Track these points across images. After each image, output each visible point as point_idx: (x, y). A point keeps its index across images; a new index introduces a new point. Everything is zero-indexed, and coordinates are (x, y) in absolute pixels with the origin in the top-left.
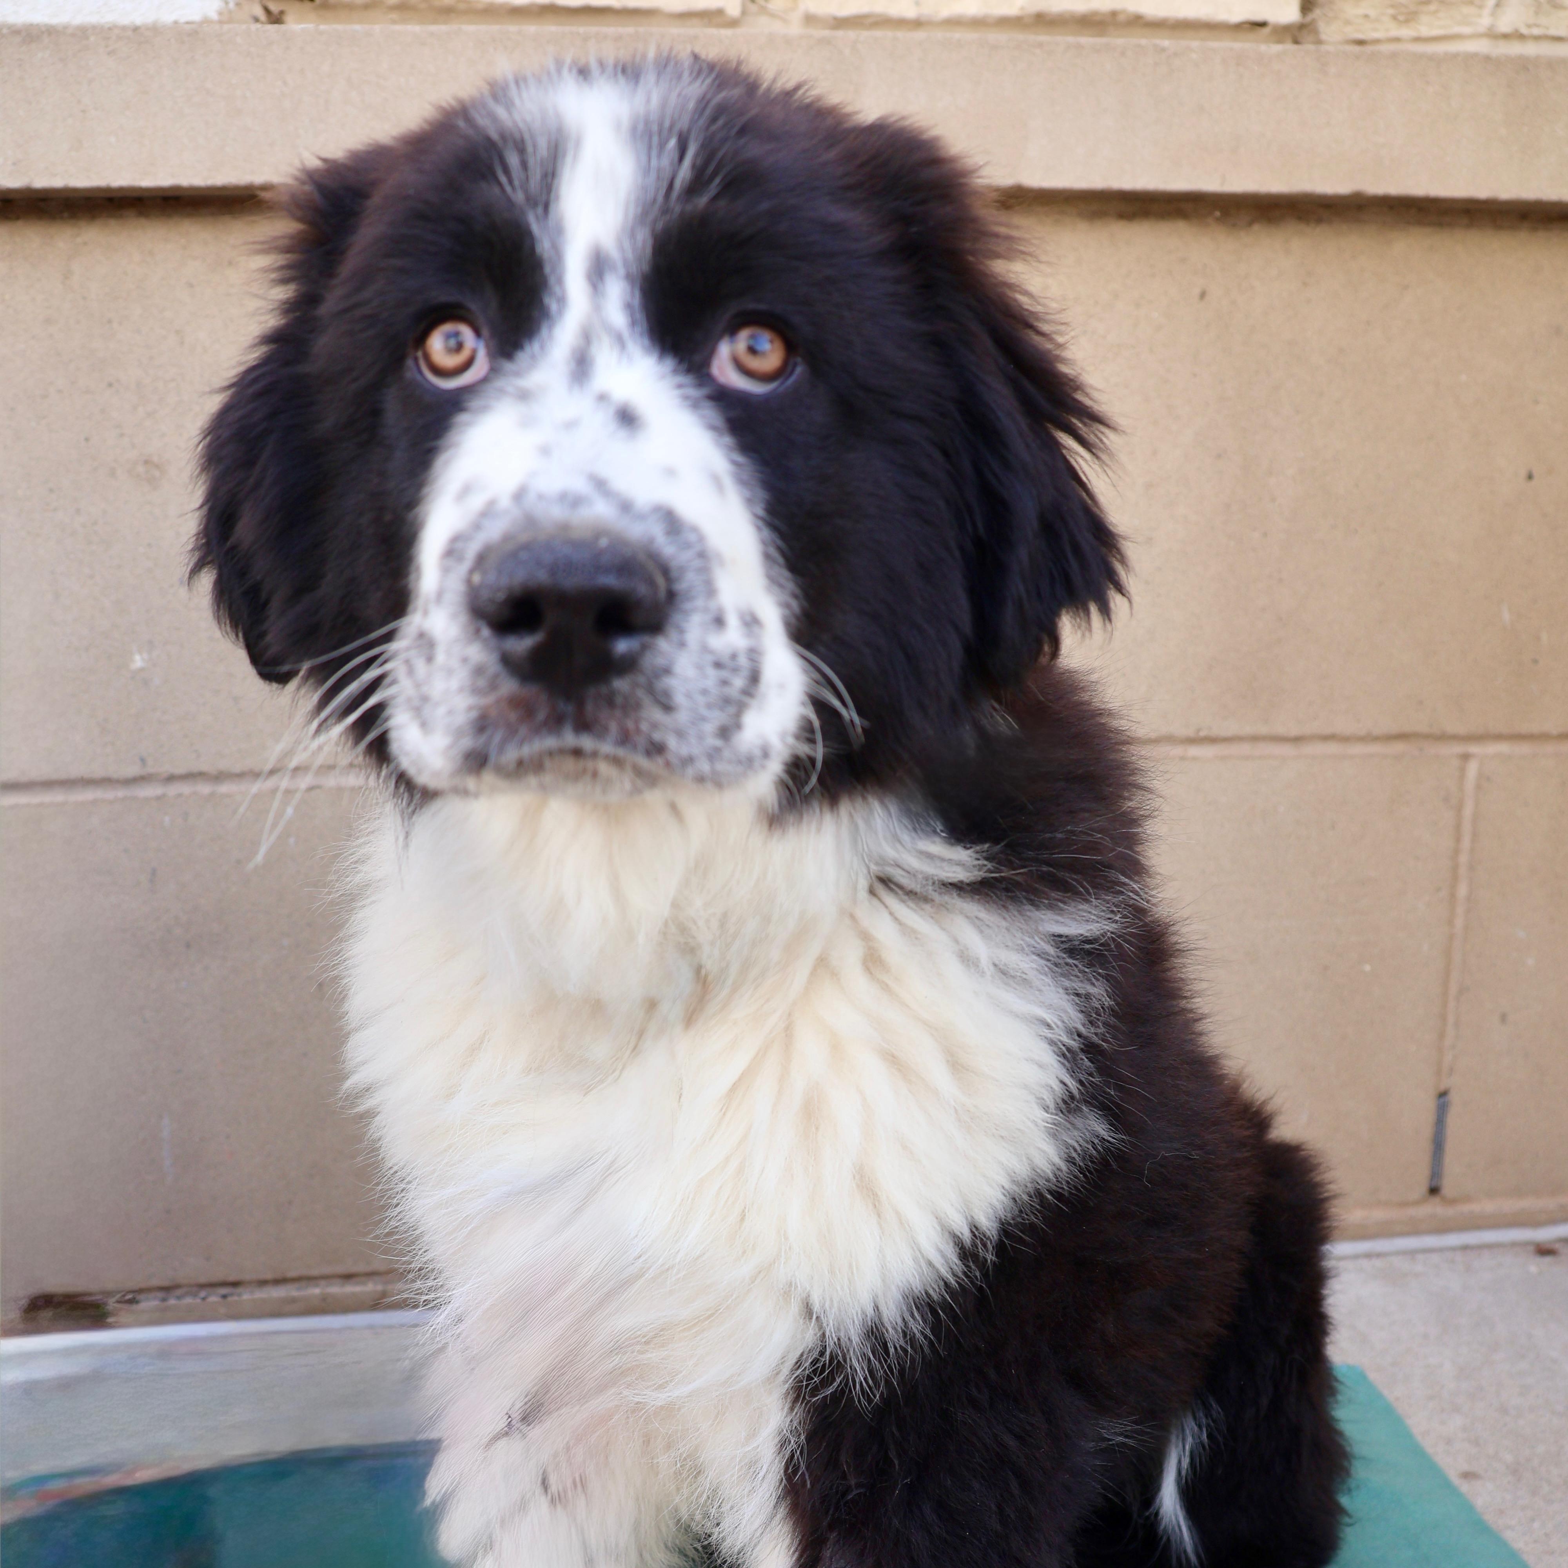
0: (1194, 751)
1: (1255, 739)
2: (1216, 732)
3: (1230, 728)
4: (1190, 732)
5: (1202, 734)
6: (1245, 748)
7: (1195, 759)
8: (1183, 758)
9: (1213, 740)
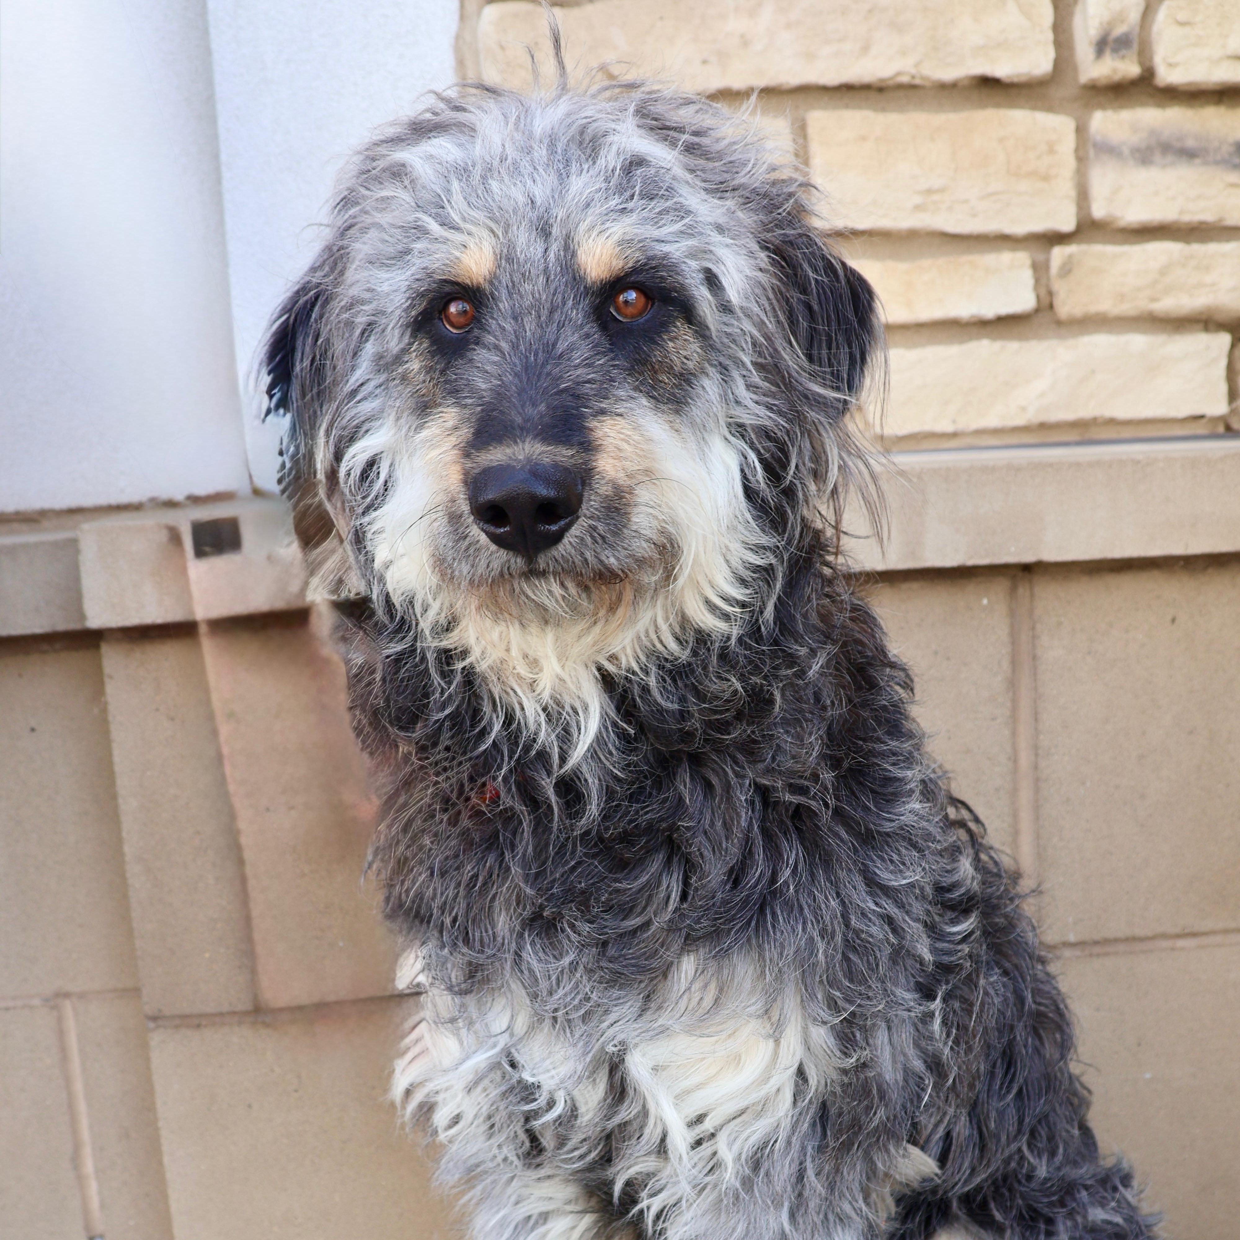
0: (1180, 943)
1: (1226, 931)
2: (1196, 929)
3: (1207, 925)
4: (1178, 930)
5: (1186, 931)
6: (1218, 939)
7: (1182, 949)
8: (1173, 949)
9: (1194, 935)
